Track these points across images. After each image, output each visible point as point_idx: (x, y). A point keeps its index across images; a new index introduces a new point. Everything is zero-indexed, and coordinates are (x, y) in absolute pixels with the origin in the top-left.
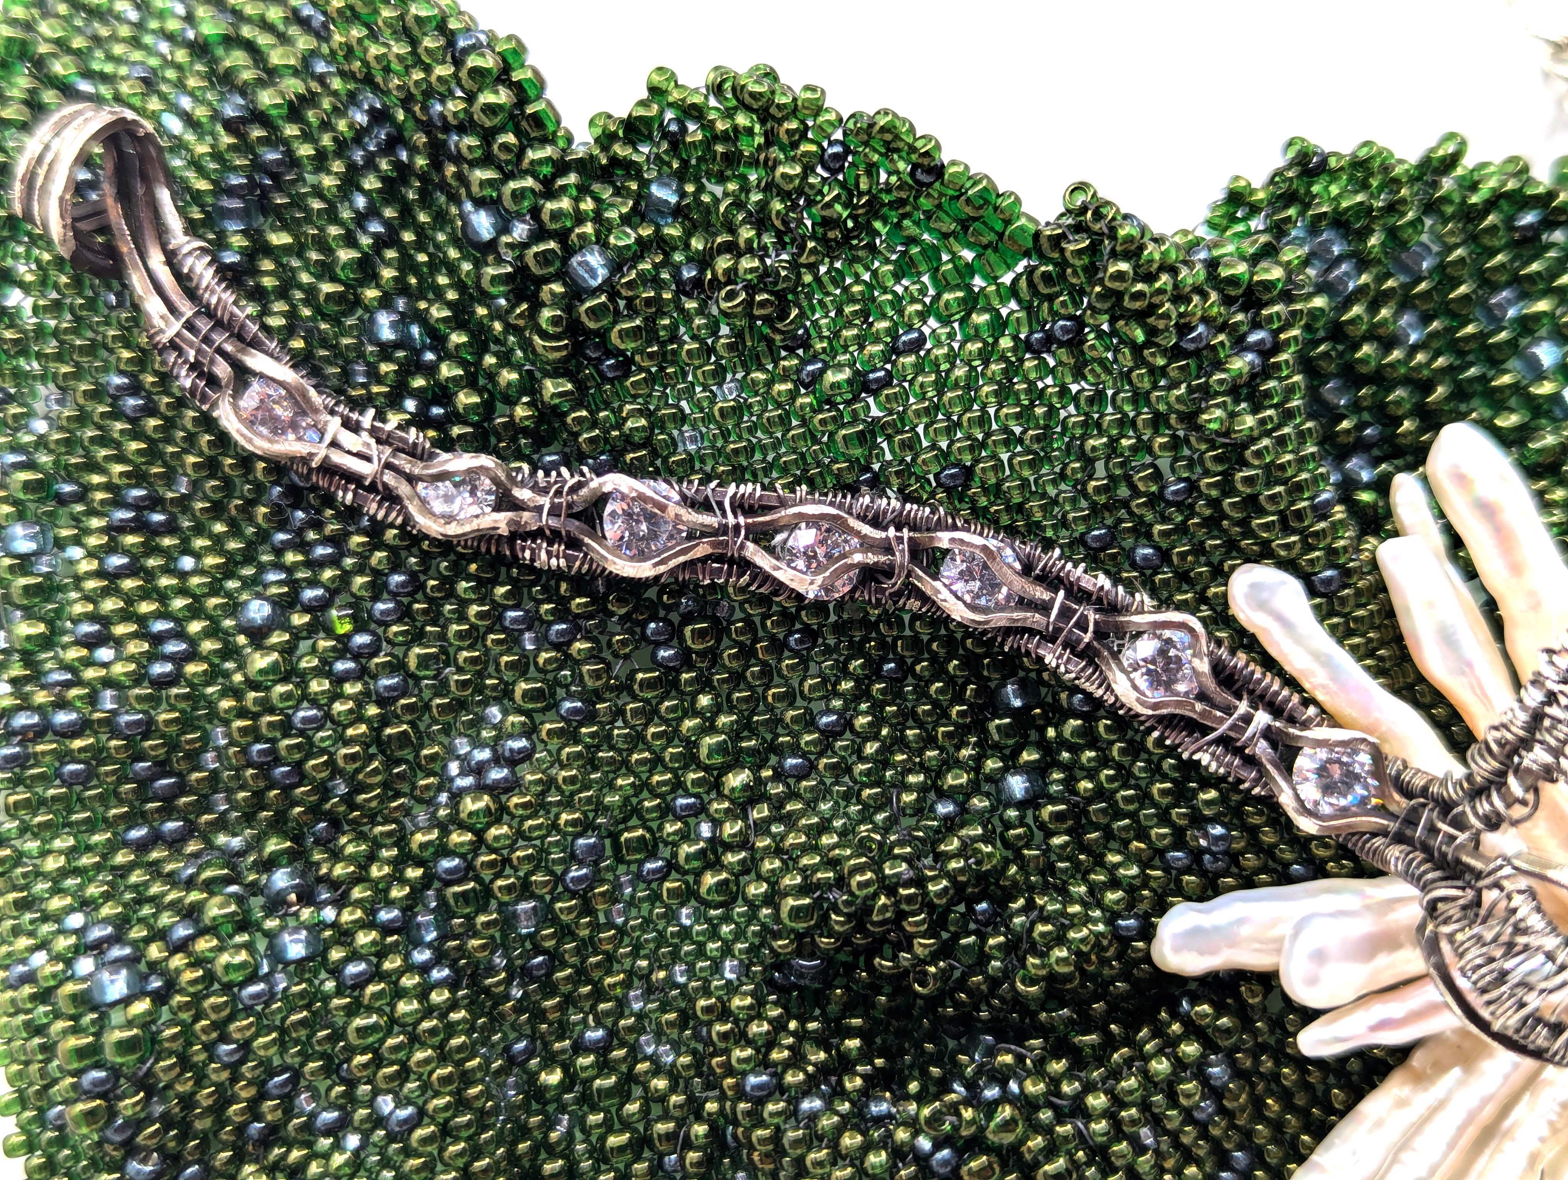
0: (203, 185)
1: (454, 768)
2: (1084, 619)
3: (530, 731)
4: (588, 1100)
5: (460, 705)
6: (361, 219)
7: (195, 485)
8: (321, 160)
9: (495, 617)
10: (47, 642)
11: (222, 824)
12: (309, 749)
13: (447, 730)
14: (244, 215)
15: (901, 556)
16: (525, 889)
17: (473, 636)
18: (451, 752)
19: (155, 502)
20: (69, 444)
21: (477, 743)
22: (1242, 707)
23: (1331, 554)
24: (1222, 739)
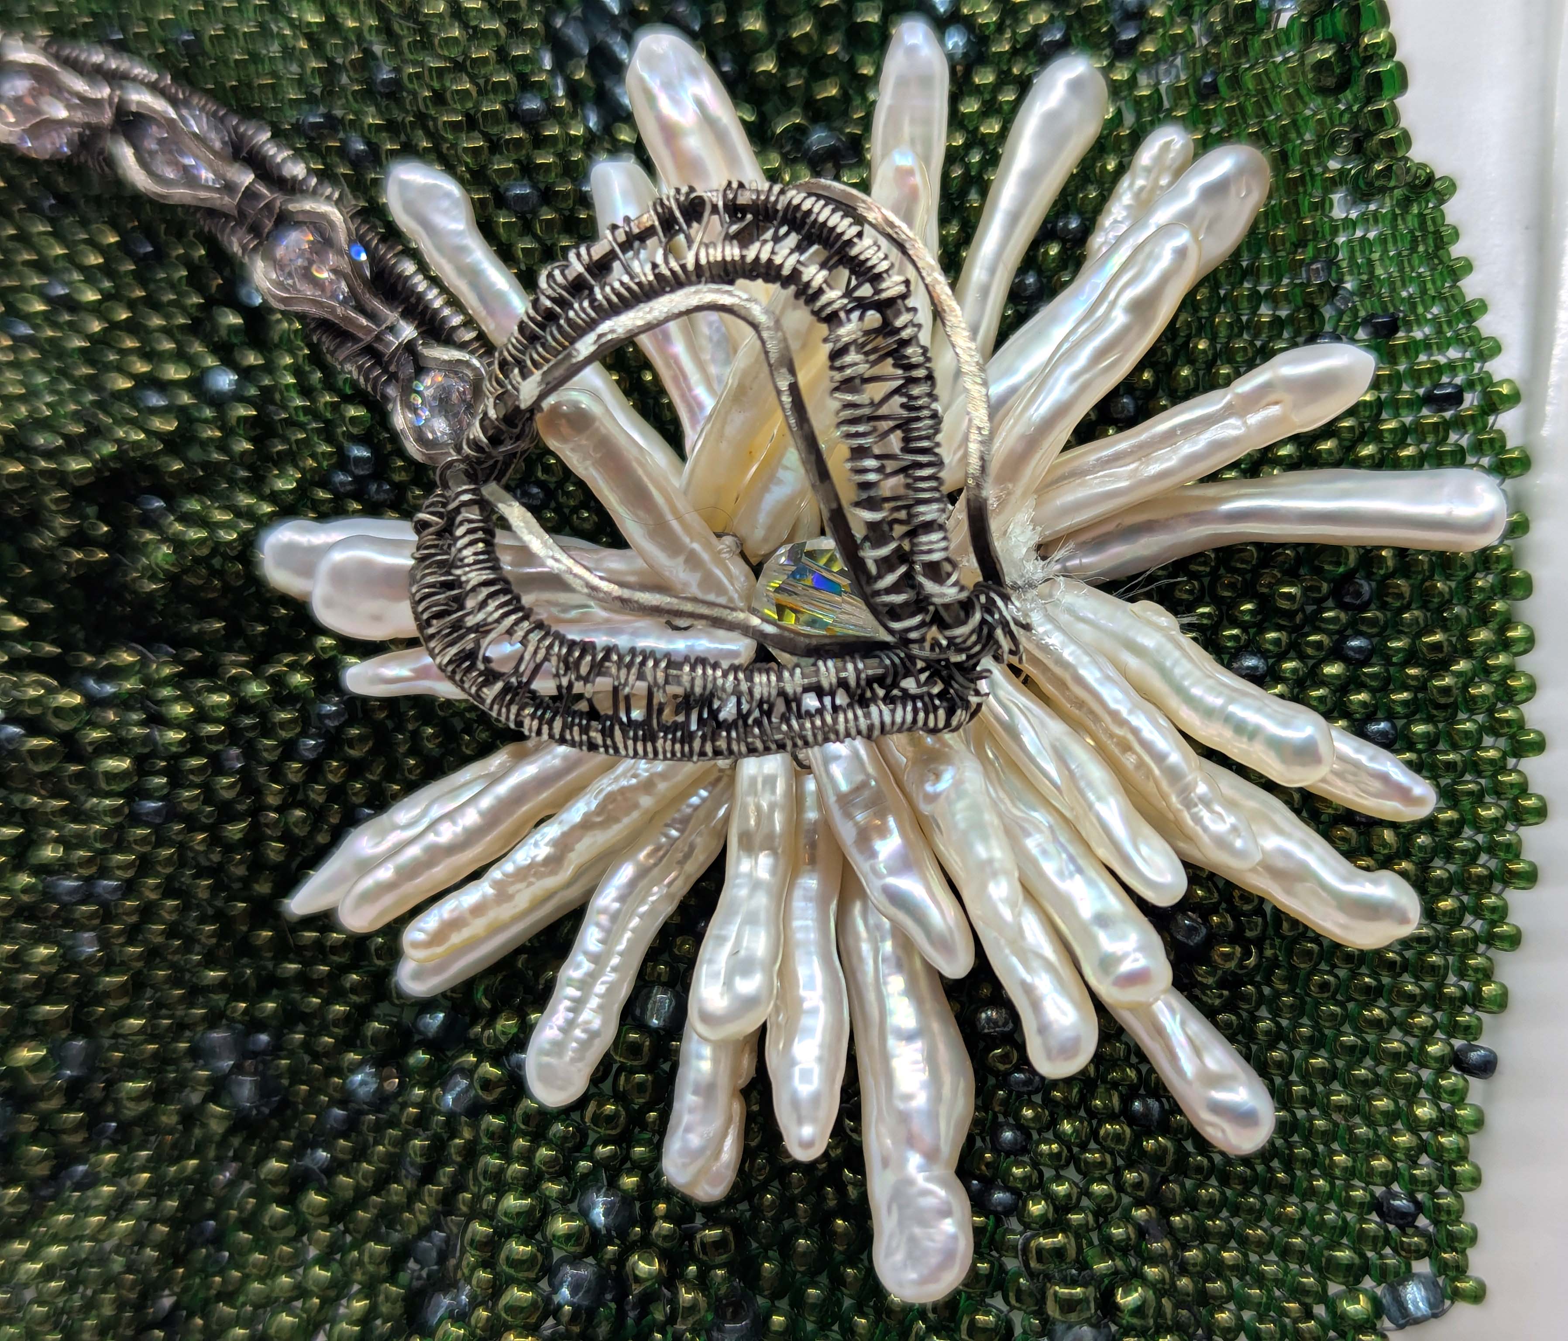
2: (266, 202)
15: (103, 115)
22: (391, 316)
23: (527, 170)
24: (371, 351)
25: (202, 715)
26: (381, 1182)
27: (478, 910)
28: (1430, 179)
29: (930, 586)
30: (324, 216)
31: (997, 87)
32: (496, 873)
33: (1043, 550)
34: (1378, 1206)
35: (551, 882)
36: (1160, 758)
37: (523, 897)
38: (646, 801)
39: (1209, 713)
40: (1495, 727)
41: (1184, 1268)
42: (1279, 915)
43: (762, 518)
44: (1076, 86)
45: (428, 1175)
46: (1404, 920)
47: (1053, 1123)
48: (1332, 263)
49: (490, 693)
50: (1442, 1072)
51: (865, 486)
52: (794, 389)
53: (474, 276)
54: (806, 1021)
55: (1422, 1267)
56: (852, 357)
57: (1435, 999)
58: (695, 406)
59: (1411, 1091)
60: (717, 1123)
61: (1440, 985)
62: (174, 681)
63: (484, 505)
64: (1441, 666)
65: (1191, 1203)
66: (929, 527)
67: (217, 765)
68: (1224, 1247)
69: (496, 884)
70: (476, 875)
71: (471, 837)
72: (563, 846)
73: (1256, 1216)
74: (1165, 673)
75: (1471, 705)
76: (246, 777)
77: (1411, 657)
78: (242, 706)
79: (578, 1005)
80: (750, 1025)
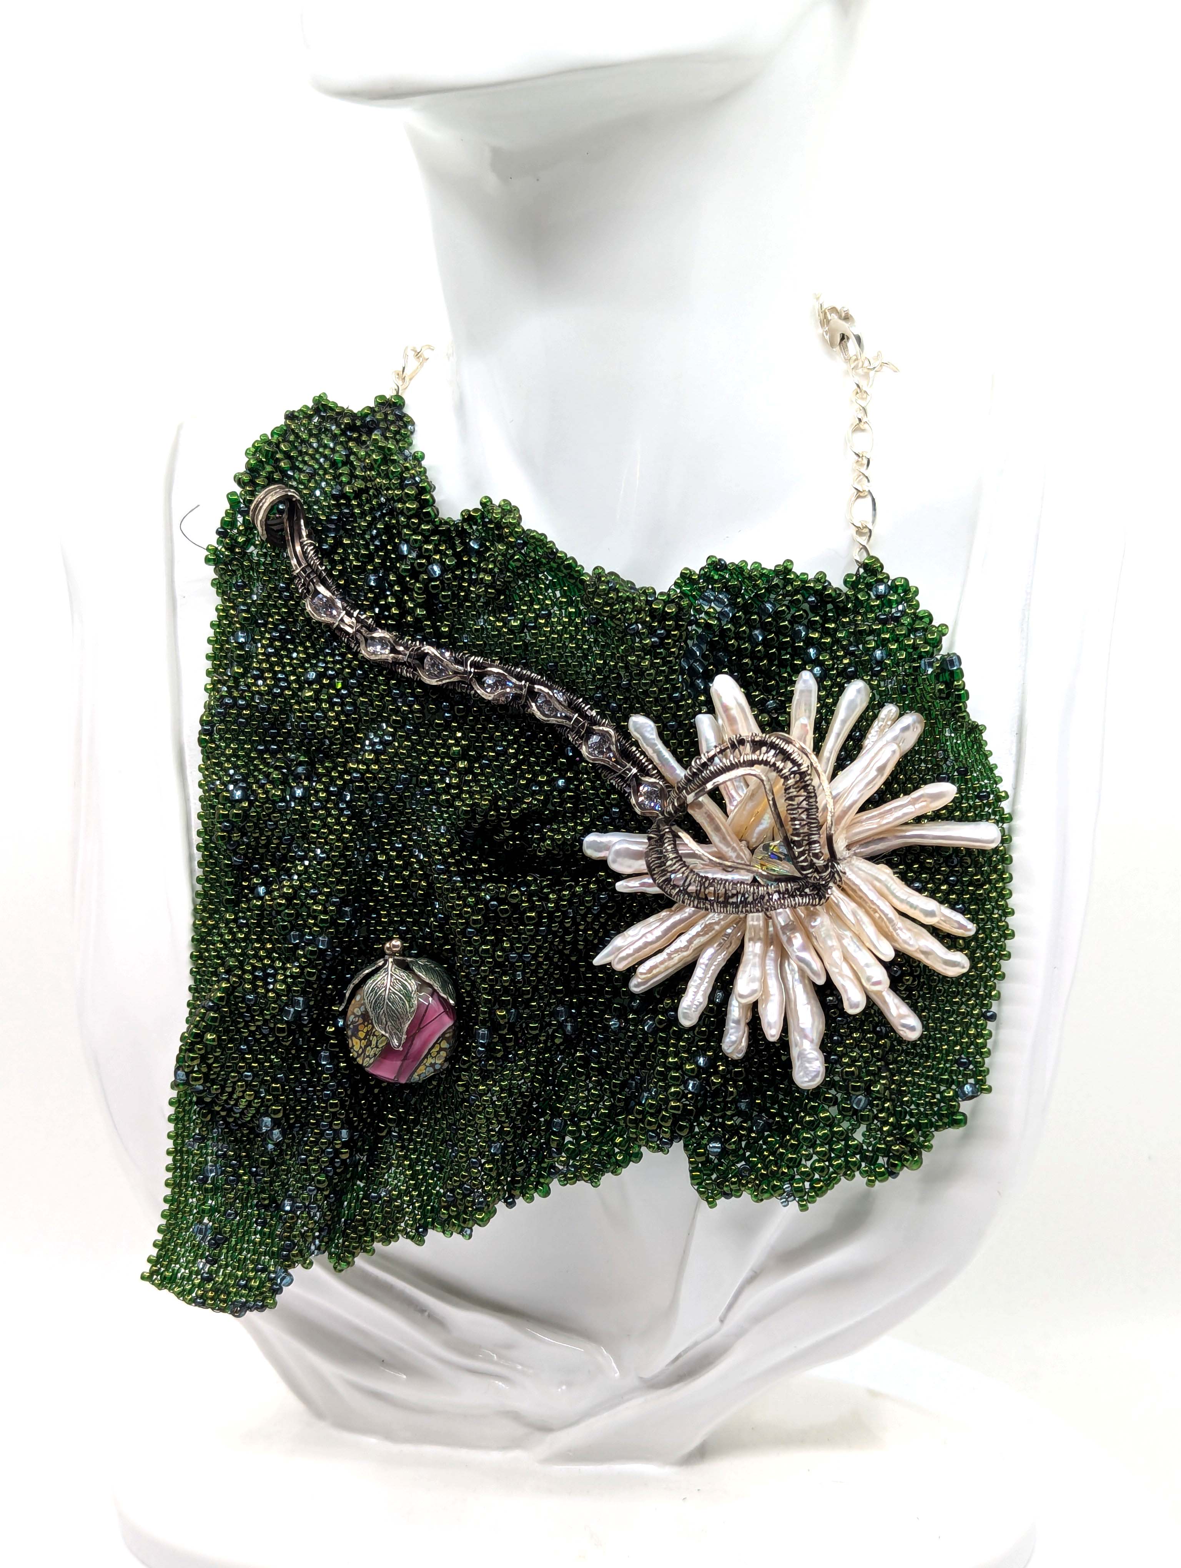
0: (323, 518)
1: (367, 742)
2: (583, 725)
3: (392, 734)
4: (392, 867)
5: (373, 721)
6: (373, 538)
7: (303, 627)
8: (363, 514)
9: (389, 692)
10: (243, 675)
11: (290, 750)
12: (318, 727)
13: (368, 729)
14: (336, 530)
15: (524, 691)
16: (380, 789)
17: (381, 698)
18: (367, 737)
19: (288, 631)
20: (264, 605)
21: (376, 736)
22: (629, 765)
23: (675, 717)
24: (620, 776)
25: (560, 898)
26: (616, 1060)
27: (662, 963)
28: (977, 726)
29: (815, 860)
30: (607, 732)
31: (832, 686)
32: (667, 951)
33: (848, 847)
34: (957, 1062)
35: (685, 954)
36: (886, 915)
37: (676, 958)
38: (717, 927)
39: (902, 901)
40: (998, 907)
41: (893, 1082)
42: (925, 967)
43: (755, 835)
44: (859, 691)
45: (636, 1055)
46: (963, 967)
47: (852, 1033)
48: (945, 751)
49: (674, 892)
50: (978, 1019)
51: (795, 829)
52: (774, 799)
53: (659, 753)
54: (772, 998)
55: (972, 1081)
56: (792, 790)
57: (976, 995)
58: (732, 798)
59: (968, 1026)
60: (741, 1033)
61: (978, 991)
62: (547, 886)
63: (672, 832)
64: (980, 886)
65: (895, 1061)
66: (815, 842)
67: (565, 915)
68: (907, 1076)
69: (668, 954)
70: (660, 951)
71: (658, 939)
72: (690, 941)
73: (917, 1066)
74: (888, 888)
75: (990, 899)
76: (574, 919)
77: (971, 883)
78: (573, 895)
79: (696, 993)
80: (752, 999)
